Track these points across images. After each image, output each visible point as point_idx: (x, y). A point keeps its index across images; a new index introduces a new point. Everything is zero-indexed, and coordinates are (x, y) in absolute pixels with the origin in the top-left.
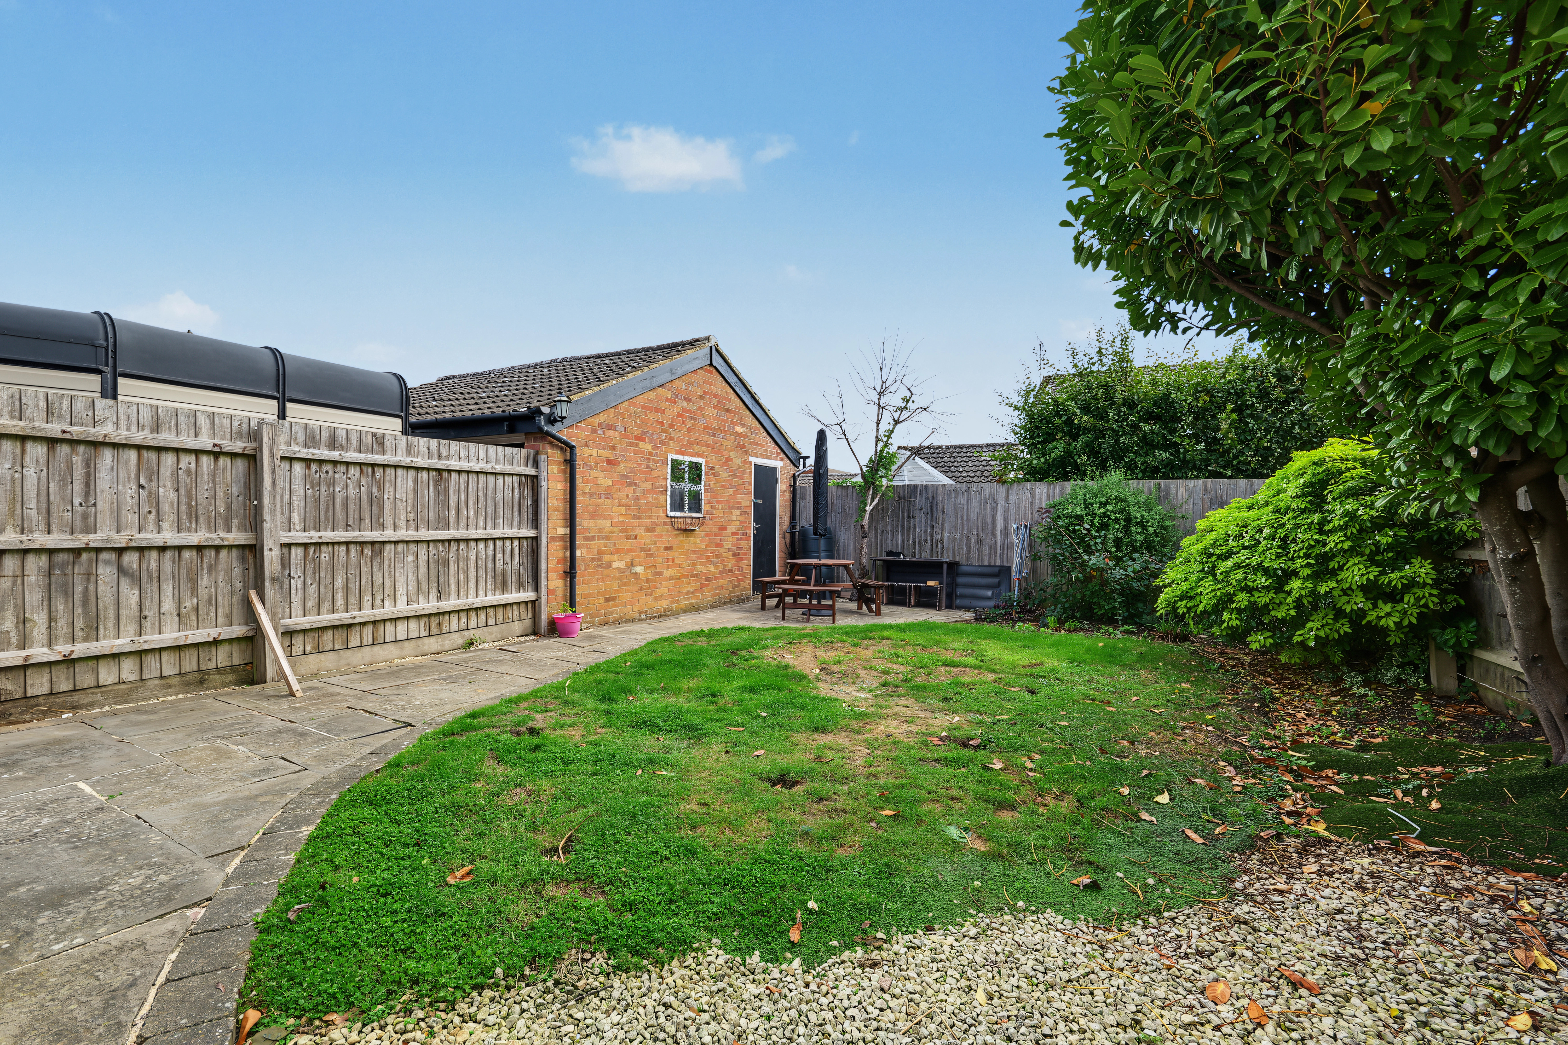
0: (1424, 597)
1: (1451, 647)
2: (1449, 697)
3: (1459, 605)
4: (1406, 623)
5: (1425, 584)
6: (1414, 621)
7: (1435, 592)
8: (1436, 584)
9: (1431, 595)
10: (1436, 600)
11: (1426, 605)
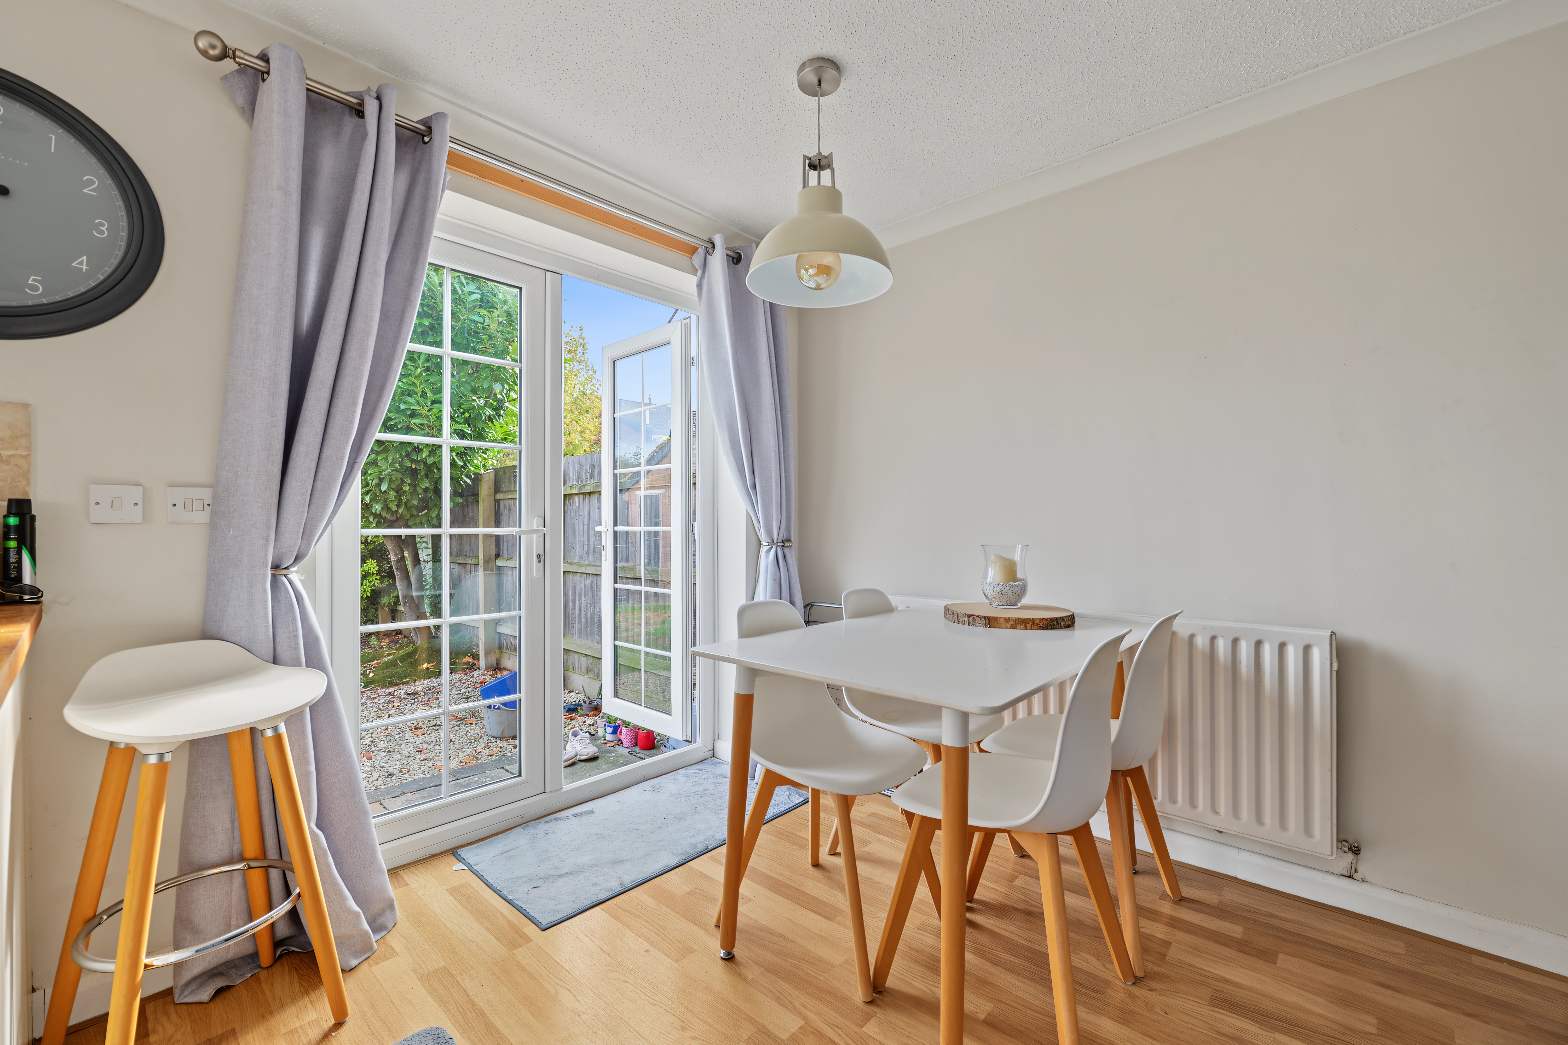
0: (373, 580)
1: (386, 607)
2: (388, 634)
3: (390, 583)
4: (365, 596)
5: (373, 574)
6: (369, 595)
7: (378, 577)
8: (379, 573)
9: (376, 579)
10: (378, 581)
11: (374, 585)
